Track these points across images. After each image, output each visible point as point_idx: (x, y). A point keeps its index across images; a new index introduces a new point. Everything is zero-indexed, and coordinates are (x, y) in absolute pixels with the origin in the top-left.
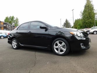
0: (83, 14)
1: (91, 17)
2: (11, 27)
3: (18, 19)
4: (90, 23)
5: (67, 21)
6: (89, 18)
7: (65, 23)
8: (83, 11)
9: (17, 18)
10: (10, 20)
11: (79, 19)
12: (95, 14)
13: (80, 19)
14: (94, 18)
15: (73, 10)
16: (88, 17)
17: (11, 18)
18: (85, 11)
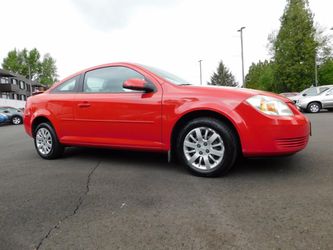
0: (277, 45)
1: (304, 54)
2: (28, 86)
3: (51, 59)
4: (299, 76)
5: (221, 68)
6: (296, 59)
7: (216, 76)
8: (276, 34)
9: (47, 55)
10: (23, 63)
11: (263, 61)
12: (317, 44)
13: (266, 61)
14: (314, 57)
15: (240, 31)
16: (293, 56)
17: (28, 55)
18: (283, 35)
